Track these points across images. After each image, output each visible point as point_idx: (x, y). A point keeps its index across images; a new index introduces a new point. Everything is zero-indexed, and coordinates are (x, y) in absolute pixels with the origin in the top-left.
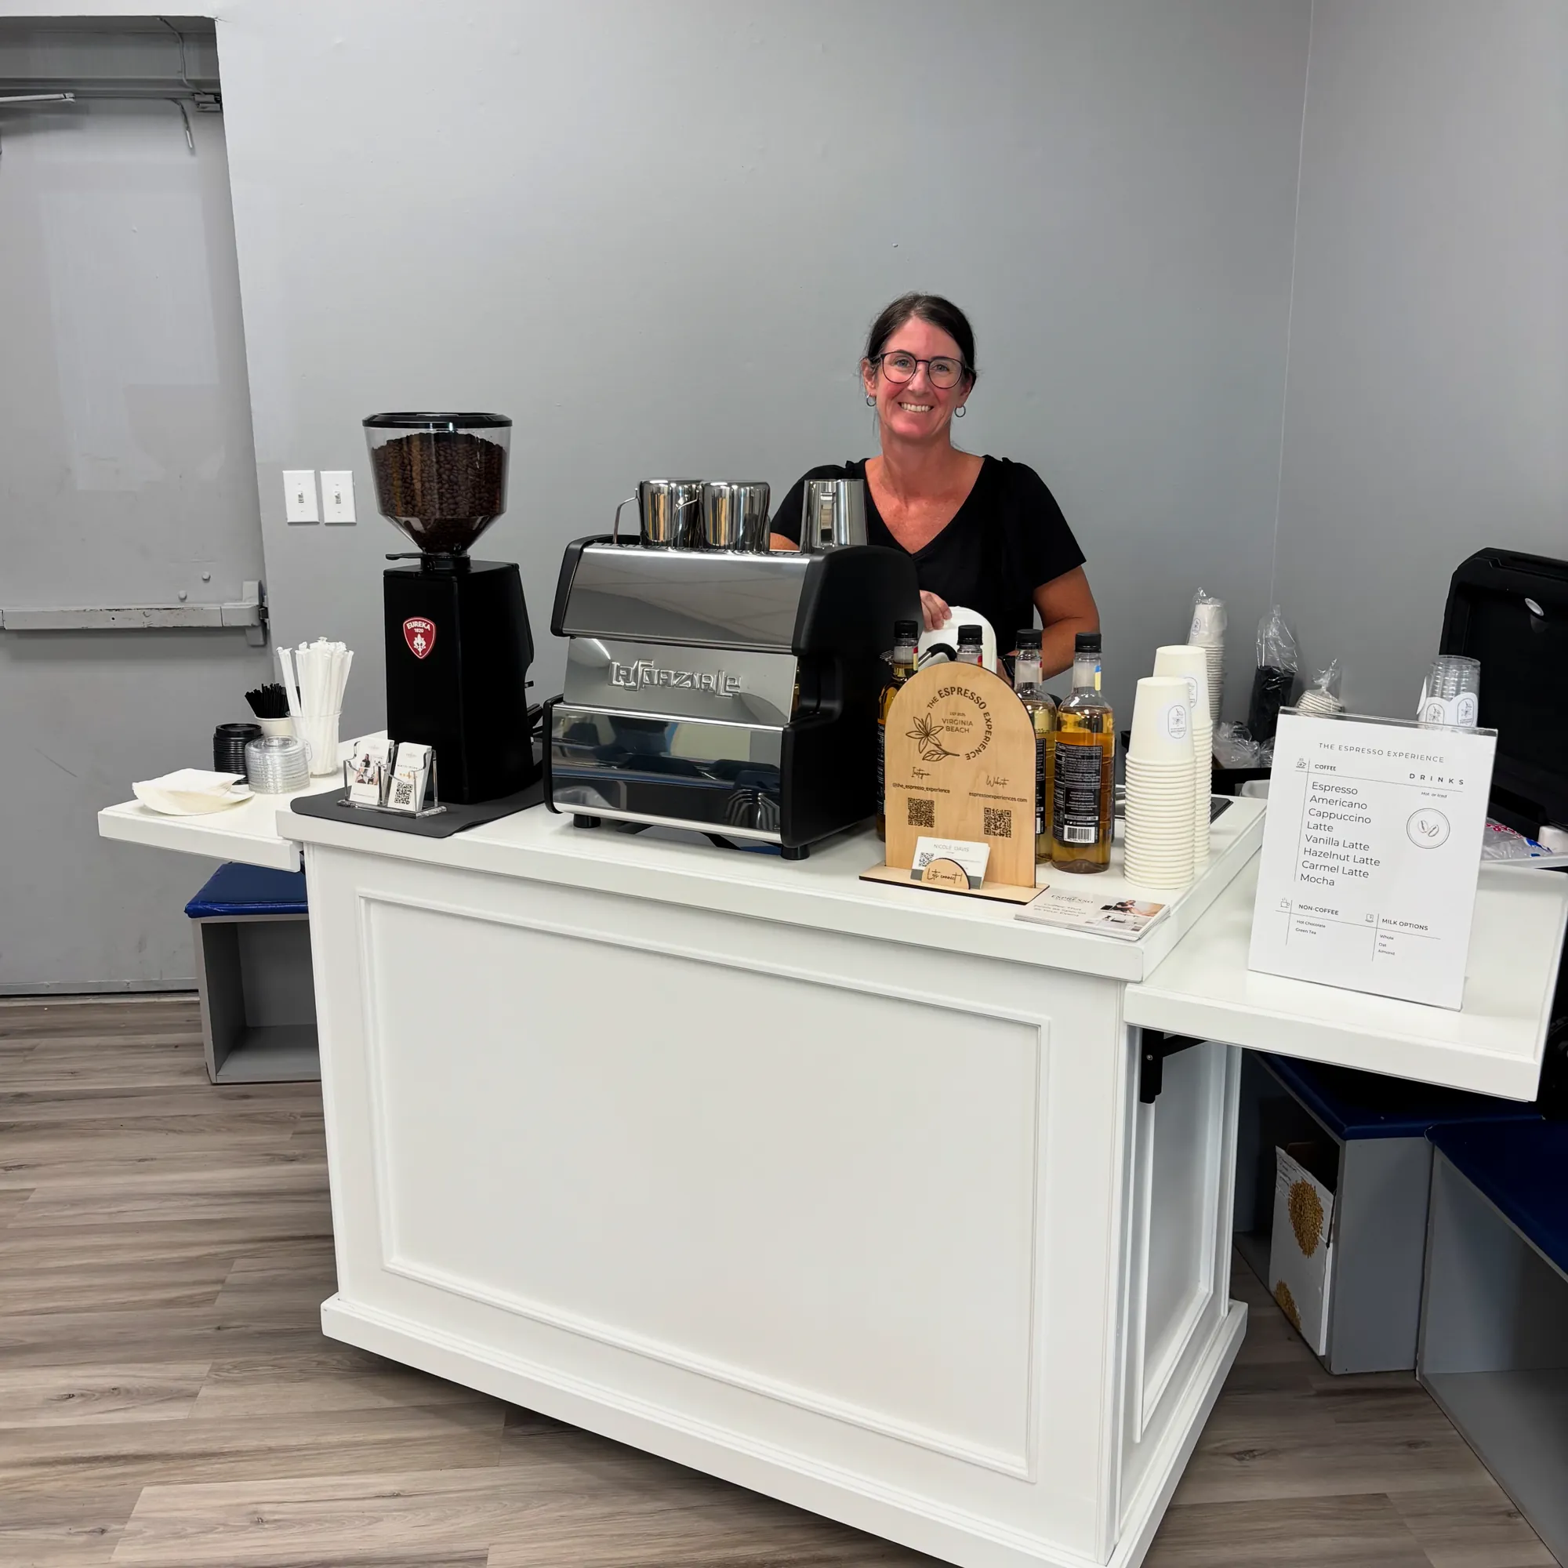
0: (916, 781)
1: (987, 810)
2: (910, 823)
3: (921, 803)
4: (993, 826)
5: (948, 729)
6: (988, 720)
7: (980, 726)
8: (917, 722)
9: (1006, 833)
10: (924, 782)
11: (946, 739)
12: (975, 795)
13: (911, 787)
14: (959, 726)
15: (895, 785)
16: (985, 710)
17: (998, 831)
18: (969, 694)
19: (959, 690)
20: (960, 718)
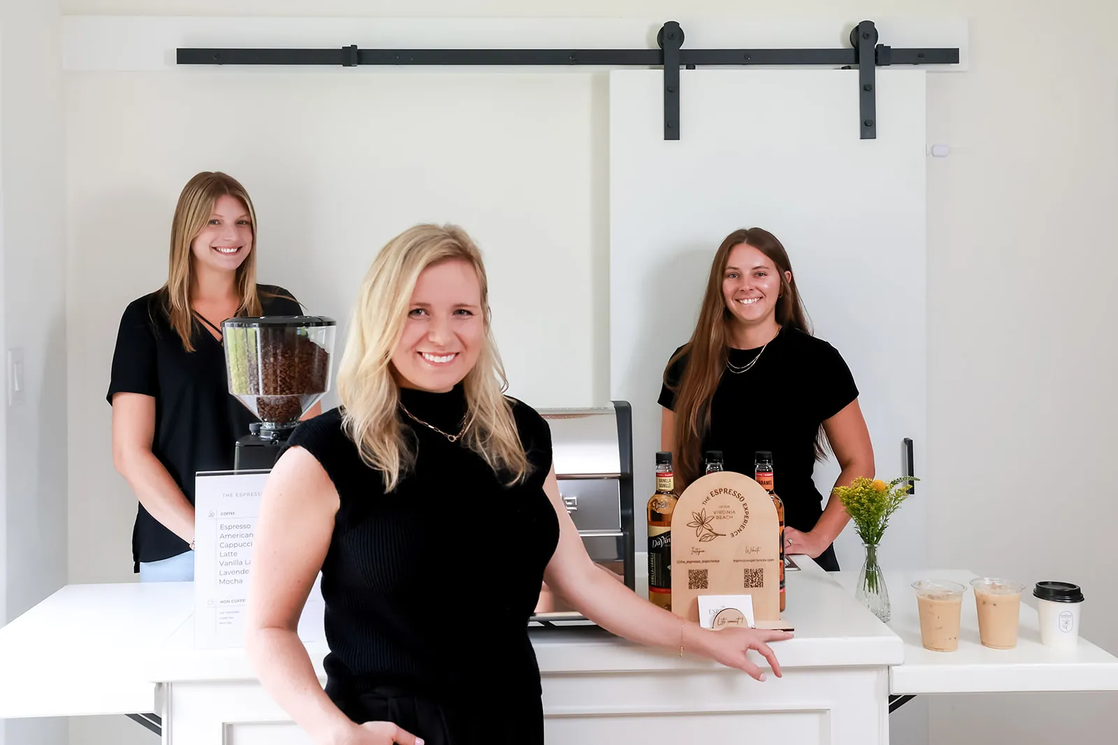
0: (695, 557)
1: (746, 571)
2: (690, 588)
3: (699, 572)
4: (750, 581)
5: (718, 518)
6: (746, 509)
7: (741, 513)
8: (695, 515)
9: (760, 584)
10: (701, 557)
11: (716, 525)
12: (737, 561)
13: (691, 562)
14: (725, 515)
15: (678, 562)
16: (743, 502)
17: (754, 584)
18: (732, 492)
19: (725, 491)
20: (726, 509)
